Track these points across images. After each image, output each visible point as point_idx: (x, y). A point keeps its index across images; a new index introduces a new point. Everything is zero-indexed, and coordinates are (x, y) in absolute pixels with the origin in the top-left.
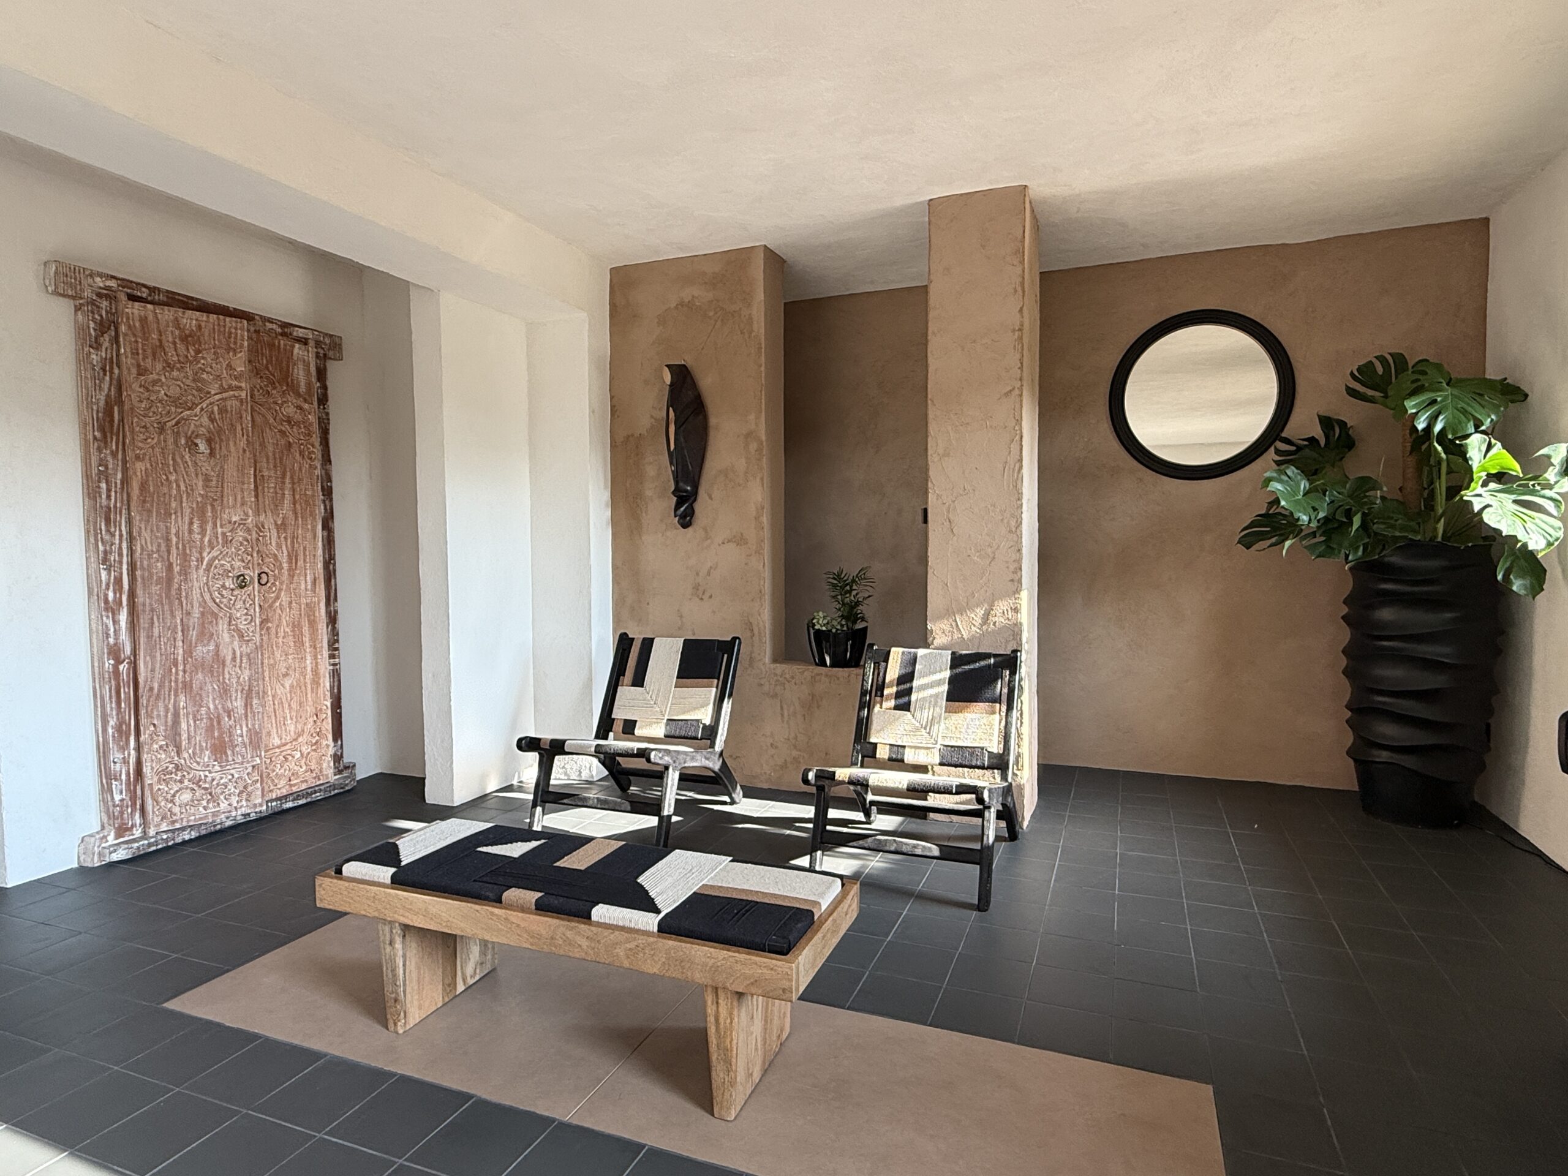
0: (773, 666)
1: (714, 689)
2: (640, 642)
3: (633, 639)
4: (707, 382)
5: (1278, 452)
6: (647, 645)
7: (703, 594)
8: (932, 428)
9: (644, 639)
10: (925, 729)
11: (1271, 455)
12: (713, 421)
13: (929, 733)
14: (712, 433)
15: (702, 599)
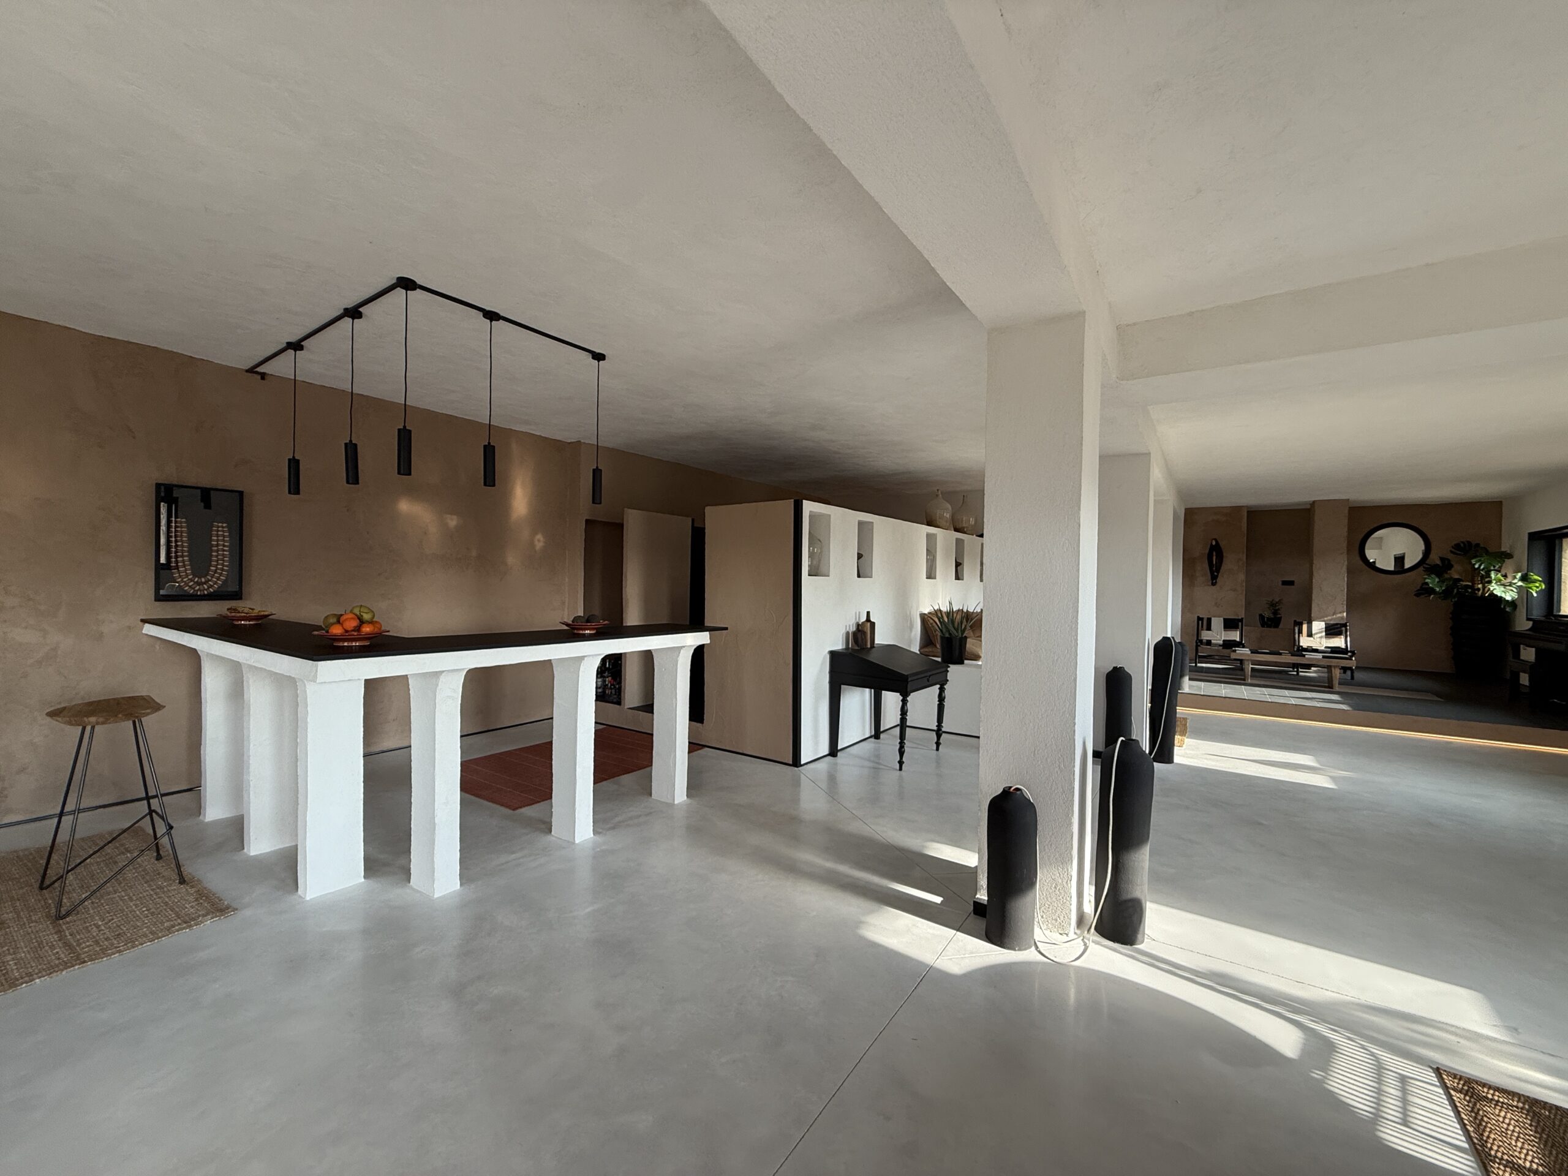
0: (1248, 627)
1: (1238, 632)
3: (1204, 619)
4: (1222, 544)
5: (1424, 567)
6: (1209, 620)
7: (1219, 605)
8: (1315, 562)
9: (1207, 617)
10: (1321, 642)
11: (1421, 569)
12: (1224, 554)
14: (1225, 559)
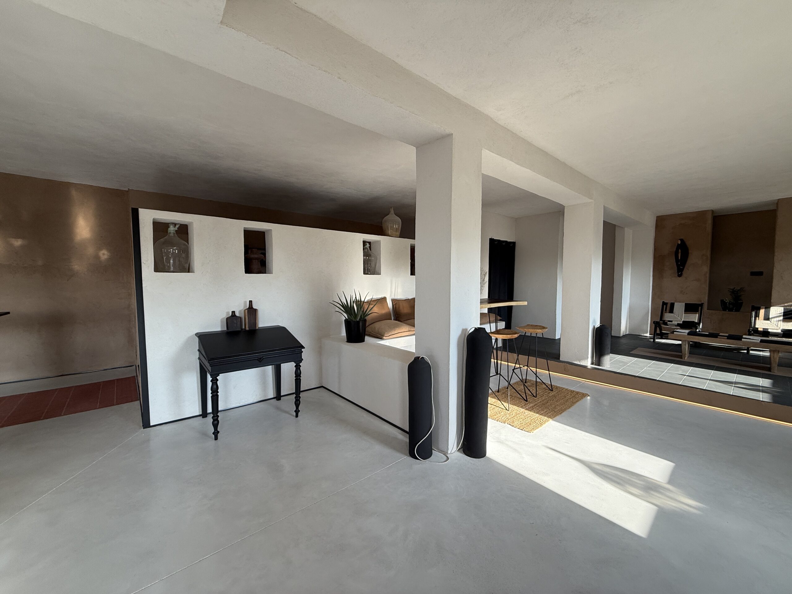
0: (708, 311)
1: (697, 315)
2: (670, 303)
3: (667, 303)
4: (688, 243)
6: (672, 305)
7: (684, 293)
8: (776, 254)
9: (671, 303)
10: (776, 325)
12: (690, 251)
13: (777, 326)
14: (690, 255)
15: (683, 294)
